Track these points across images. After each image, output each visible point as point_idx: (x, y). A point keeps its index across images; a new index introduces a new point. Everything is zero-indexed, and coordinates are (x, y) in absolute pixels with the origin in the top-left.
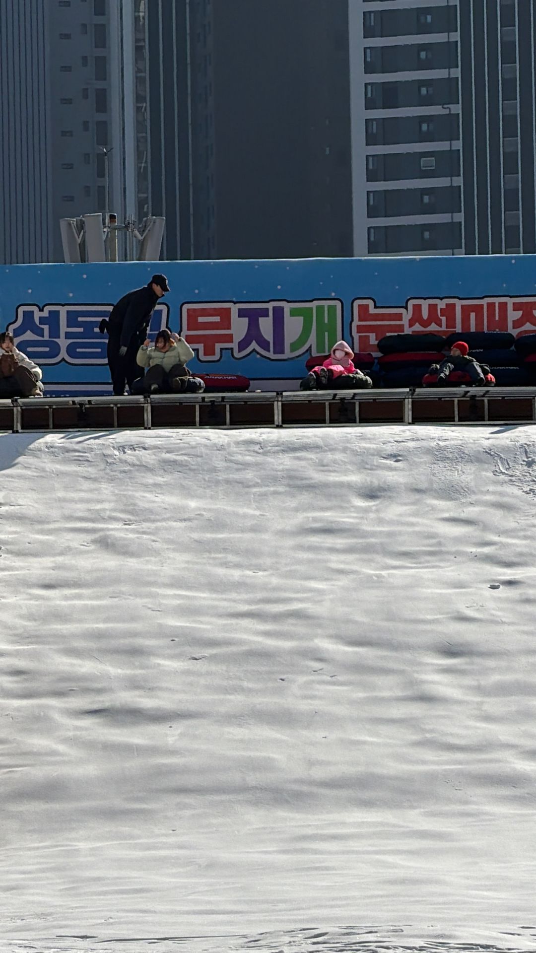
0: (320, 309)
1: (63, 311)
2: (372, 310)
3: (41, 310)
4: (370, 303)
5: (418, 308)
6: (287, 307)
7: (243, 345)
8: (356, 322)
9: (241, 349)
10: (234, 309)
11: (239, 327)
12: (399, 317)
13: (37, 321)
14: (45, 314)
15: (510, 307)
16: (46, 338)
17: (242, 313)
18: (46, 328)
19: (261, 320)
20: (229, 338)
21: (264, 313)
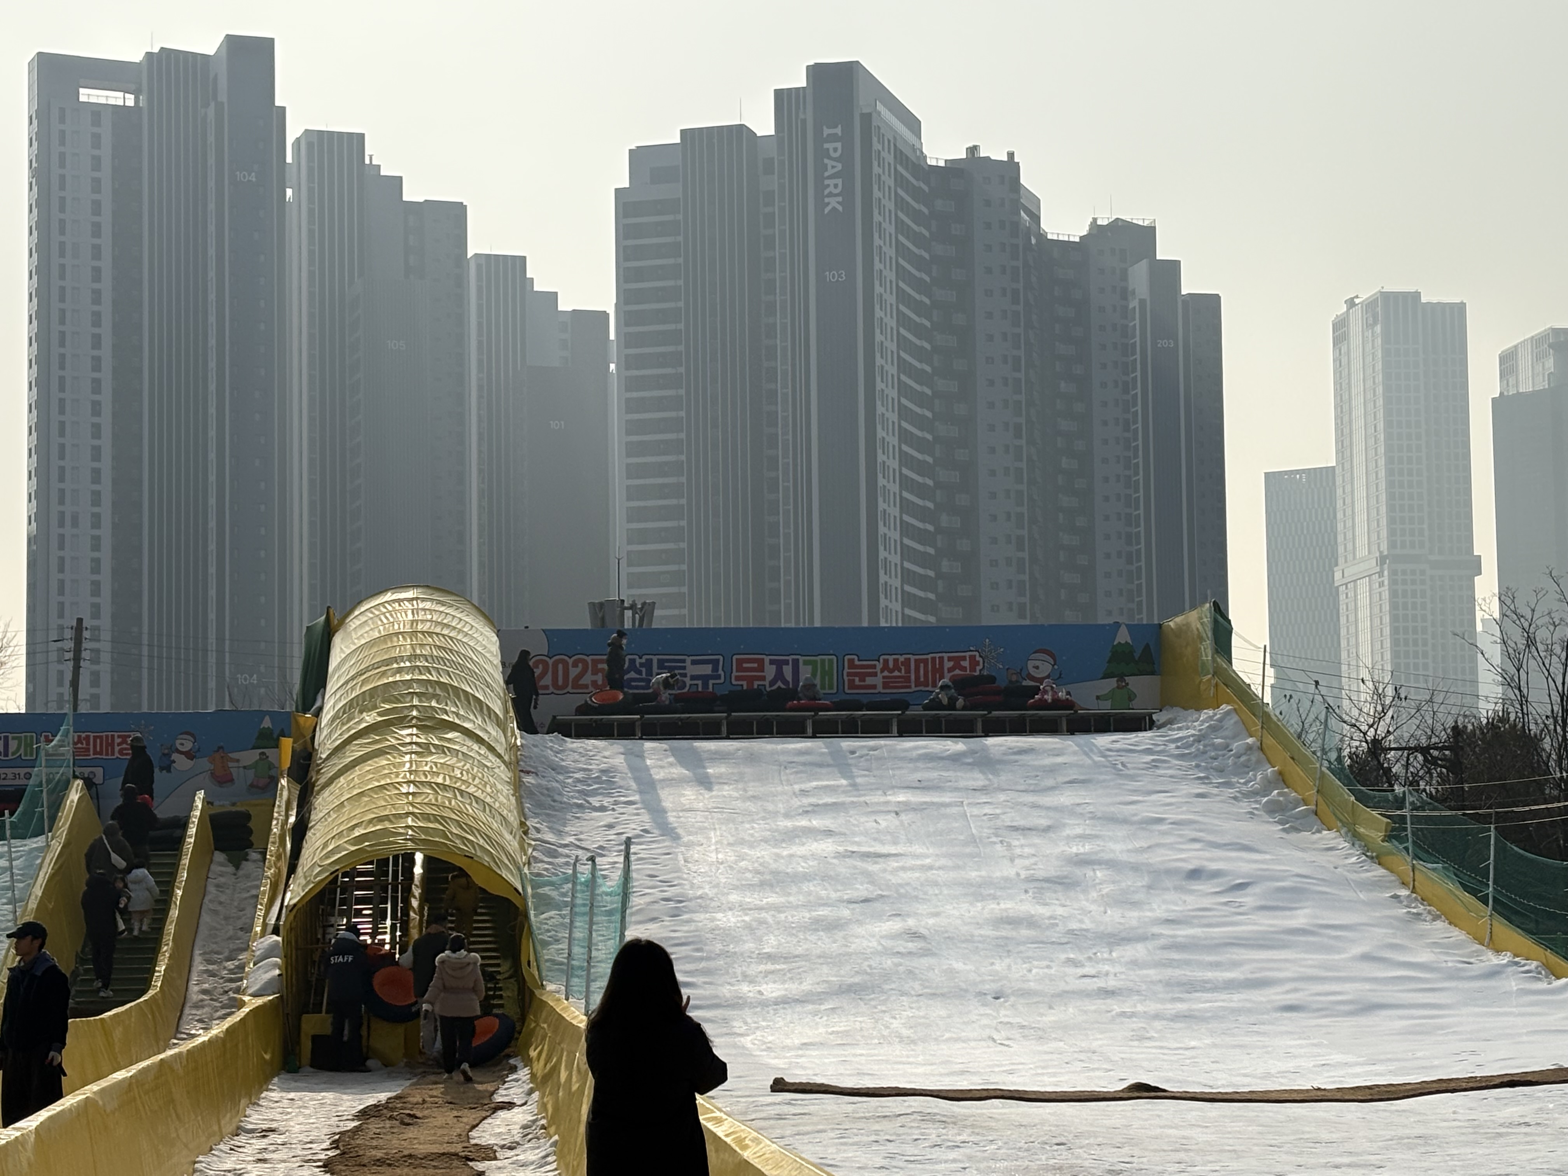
0: (823, 661)
1: (655, 659)
2: (857, 663)
3: (640, 658)
4: (856, 657)
5: (886, 662)
6: (801, 659)
7: (772, 683)
8: (846, 670)
9: (770, 686)
10: (767, 659)
11: (770, 671)
12: (874, 667)
13: (638, 666)
14: (643, 660)
15: (946, 659)
16: (644, 676)
17: (772, 662)
18: (644, 670)
19: (784, 667)
20: (763, 678)
21: (786, 662)
